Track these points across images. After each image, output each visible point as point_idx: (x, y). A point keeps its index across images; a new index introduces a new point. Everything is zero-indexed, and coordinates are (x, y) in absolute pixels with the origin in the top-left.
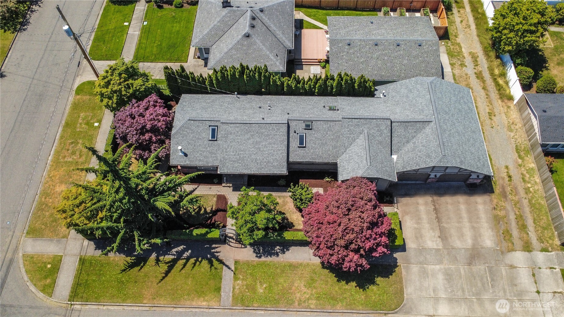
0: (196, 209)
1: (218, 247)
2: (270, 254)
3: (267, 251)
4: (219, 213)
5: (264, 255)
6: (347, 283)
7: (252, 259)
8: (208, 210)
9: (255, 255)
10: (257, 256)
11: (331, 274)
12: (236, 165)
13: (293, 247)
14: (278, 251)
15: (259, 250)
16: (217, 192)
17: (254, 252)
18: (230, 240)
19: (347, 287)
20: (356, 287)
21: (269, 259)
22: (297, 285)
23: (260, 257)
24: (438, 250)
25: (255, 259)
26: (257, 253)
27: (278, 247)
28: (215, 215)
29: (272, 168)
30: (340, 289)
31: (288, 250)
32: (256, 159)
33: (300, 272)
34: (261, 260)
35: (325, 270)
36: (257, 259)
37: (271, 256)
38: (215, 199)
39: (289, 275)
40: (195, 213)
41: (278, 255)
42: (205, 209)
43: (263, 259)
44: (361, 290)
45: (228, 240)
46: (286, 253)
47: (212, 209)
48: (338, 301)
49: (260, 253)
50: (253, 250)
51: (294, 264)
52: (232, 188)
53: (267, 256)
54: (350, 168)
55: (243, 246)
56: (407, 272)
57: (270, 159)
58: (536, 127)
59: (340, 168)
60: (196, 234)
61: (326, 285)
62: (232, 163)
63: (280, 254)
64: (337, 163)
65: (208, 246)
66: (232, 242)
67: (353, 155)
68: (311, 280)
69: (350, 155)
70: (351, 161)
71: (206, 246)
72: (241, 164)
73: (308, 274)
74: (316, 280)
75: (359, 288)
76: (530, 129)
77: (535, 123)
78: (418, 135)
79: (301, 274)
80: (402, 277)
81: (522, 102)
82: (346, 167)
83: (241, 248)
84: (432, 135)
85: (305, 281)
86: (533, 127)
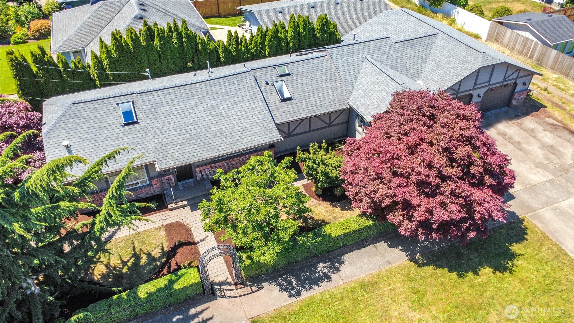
0: (128, 261)
1: (204, 310)
2: (316, 282)
3: (306, 279)
4: (180, 250)
5: (304, 287)
6: (476, 273)
7: (285, 304)
8: (156, 253)
9: (286, 294)
10: (291, 296)
11: (439, 271)
13: (346, 255)
14: (325, 271)
15: (290, 283)
16: (163, 221)
17: (281, 289)
18: (223, 287)
19: (480, 280)
20: (494, 273)
21: (317, 291)
22: (396, 313)
23: (298, 294)
24: (550, 181)
25: (290, 302)
26: (287, 290)
27: (321, 265)
28: (174, 256)
29: (253, 137)
30: (472, 286)
31: (341, 263)
32: (221, 131)
33: (387, 289)
34: (302, 297)
35: (426, 268)
36: (294, 299)
37: (317, 285)
38: (163, 233)
39: (371, 302)
40: (129, 269)
41: (329, 278)
42: (149, 255)
43: (305, 295)
44: (507, 274)
45: (218, 289)
46: (341, 268)
47: (162, 249)
48: (485, 309)
49: (293, 288)
50: (278, 287)
51: (366, 280)
52: (188, 208)
53: (310, 288)
54: (374, 101)
55: (254, 289)
56: (542, 222)
57: (244, 124)
58: (531, 37)
59: (360, 108)
60: (147, 293)
61: (446, 290)
62: (179, 147)
63: (332, 275)
64: (350, 106)
65: (181, 317)
66: (229, 290)
67: (369, 87)
68: (415, 293)
69: (364, 88)
70: (370, 94)
71: (175, 319)
72: (196, 146)
73: (402, 287)
74: (424, 290)
75: (500, 272)
76: (525, 45)
77: (527, 34)
78: (432, 52)
79: (391, 290)
80: (542, 232)
81: (495, 31)
82: (369, 103)
83: (253, 292)
84: (449, 44)
85: (406, 299)
86: (527, 39)
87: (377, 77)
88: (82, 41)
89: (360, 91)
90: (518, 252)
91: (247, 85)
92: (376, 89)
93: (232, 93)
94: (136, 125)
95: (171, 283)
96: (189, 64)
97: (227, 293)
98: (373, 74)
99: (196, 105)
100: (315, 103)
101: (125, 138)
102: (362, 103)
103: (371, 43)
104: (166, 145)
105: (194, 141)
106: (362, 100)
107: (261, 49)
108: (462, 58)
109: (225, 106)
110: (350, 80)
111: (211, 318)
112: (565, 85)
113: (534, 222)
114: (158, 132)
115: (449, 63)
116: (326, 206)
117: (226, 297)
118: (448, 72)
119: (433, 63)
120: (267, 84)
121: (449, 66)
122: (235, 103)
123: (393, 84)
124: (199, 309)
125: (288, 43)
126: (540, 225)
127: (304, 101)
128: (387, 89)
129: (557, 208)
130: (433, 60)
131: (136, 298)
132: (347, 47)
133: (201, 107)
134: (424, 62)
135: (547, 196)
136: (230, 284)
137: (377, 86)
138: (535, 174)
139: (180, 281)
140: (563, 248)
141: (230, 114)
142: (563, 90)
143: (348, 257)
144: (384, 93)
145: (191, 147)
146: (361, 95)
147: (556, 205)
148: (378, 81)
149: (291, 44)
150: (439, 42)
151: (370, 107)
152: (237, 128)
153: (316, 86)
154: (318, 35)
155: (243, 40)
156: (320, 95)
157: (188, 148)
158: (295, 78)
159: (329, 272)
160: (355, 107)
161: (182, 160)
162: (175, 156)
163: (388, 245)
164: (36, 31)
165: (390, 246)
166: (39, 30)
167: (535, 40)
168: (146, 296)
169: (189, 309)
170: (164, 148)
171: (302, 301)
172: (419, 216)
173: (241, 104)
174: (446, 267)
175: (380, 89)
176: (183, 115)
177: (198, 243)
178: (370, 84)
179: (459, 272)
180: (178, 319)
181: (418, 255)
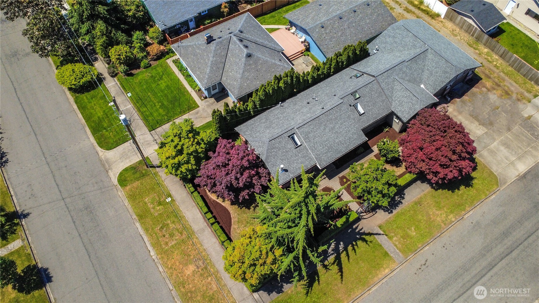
3: (392, 205)
5: (393, 209)
6: (459, 190)
7: (388, 217)
9: (387, 213)
10: (389, 213)
11: (444, 191)
12: (329, 155)
17: (385, 211)
18: (361, 214)
19: (461, 192)
20: (465, 188)
21: (399, 209)
22: (431, 213)
23: (392, 212)
24: (486, 133)
26: (387, 211)
29: (355, 141)
30: (458, 196)
31: (404, 194)
33: (425, 203)
34: (394, 213)
35: (439, 190)
36: (391, 215)
37: (398, 206)
39: (421, 210)
41: (401, 203)
43: (395, 212)
44: (470, 188)
46: (405, 197)
48: (464, 205)
49: (389, 210)
50: (383, 211)
51: (416, 201)
52: (327, 178)
53: (396, 208)
54: (406, 109)
55: (374, 213)
56: (483, 159)
57: (349, 135)
59: (399, 113)
60: (340, 225)
61: (448, 200)
62: (325, 155)
63: (402, 201)
64: (392, 111)
65: (351, 230)
66: (364, 216)
67: (401, 99)
68: (437, 203)
69: (398, 100)
70: (403, 104)
71: (349, 231)
72: (332, 152)
73: (431, 201)
74: (440, 201)
75: (468, 187)
78: (427, 63)
79: (427, 204)
80: (483, 164)
82: (403, 110)
83: (374, 215)
84: (435, 57)
85: (434, 207)
86: (471, 24)
87: (404, 93)
88: (217, 76)
89: (397, 102)
90: (474, 176)
92: (406, 101)
93: (339, 118)
94: (301, 146)
95: (348, 219)
96: (295, 90)
97: (364, 217)
98: (402, 90)
99: (325, 129)
100: (375, 112)
101: (299, 154)
102: (399, 109)
103: (397, 67)
104: (319, 155)
105: (330, 150)
106: (399, 107)
108: (444, 69)
109: (337, 126)
110: (390, 95)
111: (362, 228)
112: (491, 58)
113: (480, 159)
114: (314, 149)
115: (437, 73)
116: (388, 166)
117: (364, 219)
118: (437, 79)
119: (428, 72)
120: (350, 105)
122: (341, 124)
123: (414, 98)
124: (356, 225)
126: (482, 160)
127: (370, 112)
128: (412, 101)
129: (489, 149)
130: (428, 70)
132: (386, 73)
133: (327, 130)
134: (423, 71)
135: (484, 143)
136: (363, 213)
137: (406, 99)
138: (479, 130)
140: (492, 170)
141: (341, 130)
142: (490, 62)
143: (406, 191)
144: (410, 104)
145: (330, 153)
146: (398, 105)
147: (488, 147)
148: (406, 96)
150: (429, 56)
151: (404, 113)
152: (347, 138)
154: (359, 53)
156: (377, 107)
158: (363, 99)
159: (400, 200)
160: (395, 111)
161: (329, 161)
162: (325, 160)
163: (421, 182)
165: (422, 183)
167: (475, 26)
169: (352, 227)
170: (319, 157)
171: (394, 215)
173: (345, 124)
174: (447, 189)
175: (408, 101)
176: (321, 136)
177: (341, 196)
178: (401, 97)
179: (452, 190)
181: (434, 185)
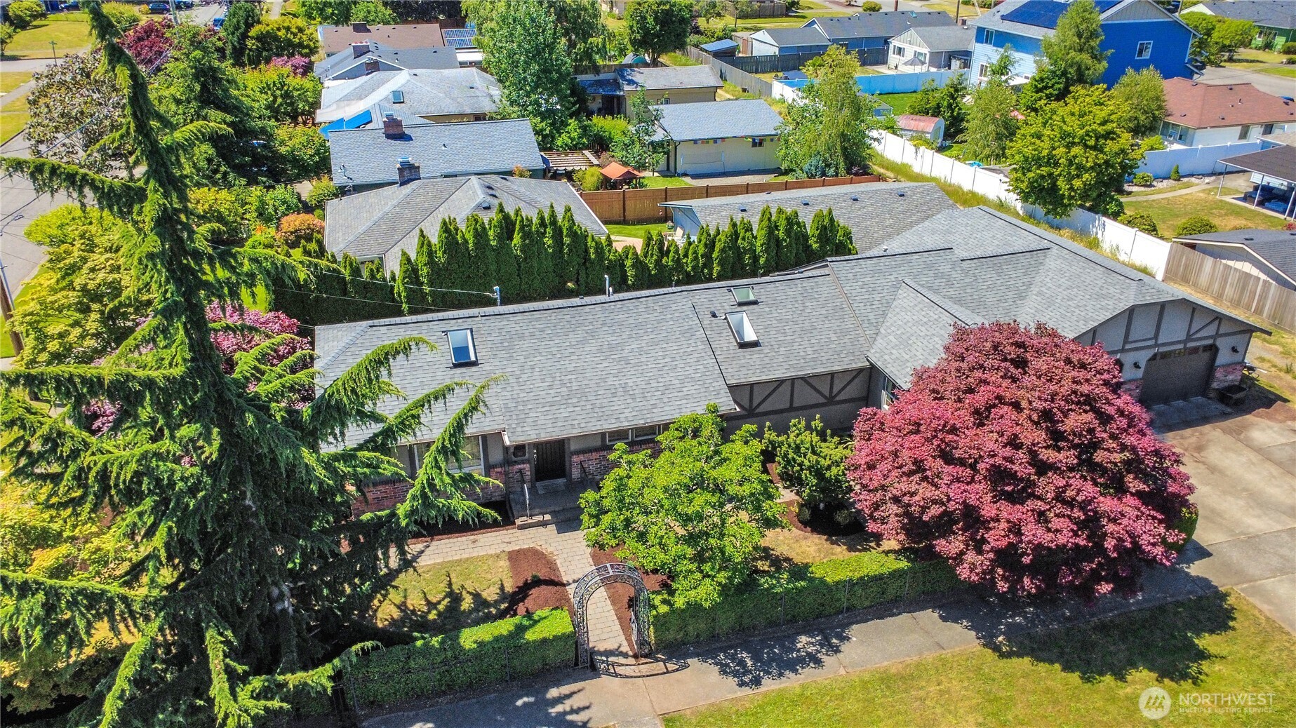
0: (439, 603)
1: (574, 693)
2: (792, 666)
3: (771, 660)
4: (534, 592)
5: (768, 673)
6: (1121, 677)
7: (730, 696)
8: (491, 594)
9: (731, 681)
10: (742, 684)
11: (1043, 667)
13: (854, 627)
14: (811, 649)
15: (742, 663)
16: (505, 545)
17: (724, 672)
18: (611, 659)
19: (1129, 690)
20: (1159, 680)
21: (792, 682)
23: (757, 682)
25: (739, 694)
26: (735, 674)
27: (804, 639)
28: (522, 600)
29: (684, 401)
30: (1111, 700)
31: (844, 638)
32: (625, 388)
33: (933, 688)
34: (762, 689)
35: (1015, 660)
36: (747, 691)
37: (796, 671)
38: (504, 564)
39: (902, 708)
40: (439, 614)
41: (818, 662)
42: (476, 596)
43: (770, 685)
44: (1187, 685)
45: (603, 662)
46: (842, 648)
47: (502, 588)
49: (747, 673)
50: (717, 668)
51: (893, 671)
52: (552, 527)
53: (781, 675)
54: (918, 354)
55: (671, 667)
56: (1269, 602)
57: (668, 379)
58: (1255, 272)
59: (889, 366)
60: (476, 642)
61: (1056, 702)
62: (547, 408)
63: (825, 658)
64: (871, 364)
65: (532, 699)
66: (622, 665)
67: (909, 329)
68: (990, 701)
69: (899, 332)
70: (910, 342)
71: (519, 703)
72: (579, 408)
73: (966, 689)
74: (1010, 698)
75: (1172, 679)
76: (1243, 288)
77: (1247, 267)
78: (1038, 279)
79: (941, 693)
80: (1268, 619)
81: (1180, 260)
82: (907, 357)
83: (668, 672)
84: (1071, 266)
85: (973, 709)
86: (1248, 275)
87: (924, 313)
88: (379, 244)
89: (891, 338)
90: (1213, 650)
91: (677, 315)
92: (922, 334)
93: (649, 326)
94: (474, 369)
95: (521, 629)
96: (569, 285)
97: (619, 670)
98: (917, 308)
99: (584, 342)
100: (802, 354)
102: (893, 357)
103: (916, 256)
104: (525, 403)
105: (575, 400)
106: (894, 351)
107: (705, 266)
108: (1097, 289)
109: (634, 346)
110: (872, 317)
111: (588, 708)
113: (1251, 600)
115: (1070, 299)
116: (817, 541)
117: (617, 675)
118: (1069, 314)
120: (714, 315)
121: (1070, 303)
122: (653, 343)
124: (565, 690)
125: (755, 259)
126: (1265, 608)
127: (782, 349)
128: (943, 332)
130: (1040, 294)
131: (456, 647)
132: (869, 261)
133: (592, 346)
134: (1021, 298)
135: (1282, 557)
136: (625, 655)
137: (923, 329)
138: (1258, 517)
139: (538, 627)
141: (643, 360)
143: (857, 631)
144: (936, 339)
145: (569, 410)
146: (892, 345)
148: (925, 320)
149: (762, 261)
150: (1051, 263)
151: (909, 364)
152: (654, 384)
153: (807, 325)
154: (815, 246)
155: (672, 249)
156: (813, 341)
157: (564, 412)
158: (767, 309)
159: (818, 651)
160: (879, 364)
161: (552, 430)
162: (539, 423)
163: (941, 617)
164: (292, 233)
165: (944, 619)
166: (296, 231)
167: (1263, 277)
168: (475, 646)
169: (547, 688)
170: (521, 408)
171: (765, 695)
172: (996, 537)
173: (665, 345)
174: (1056, 662)
175: (928, 333)
176: (559, 356)
177: (569, 584)
178: (910, 324)
179: (1084, 674)
180: (525, 704)
181: (1000, 639)
